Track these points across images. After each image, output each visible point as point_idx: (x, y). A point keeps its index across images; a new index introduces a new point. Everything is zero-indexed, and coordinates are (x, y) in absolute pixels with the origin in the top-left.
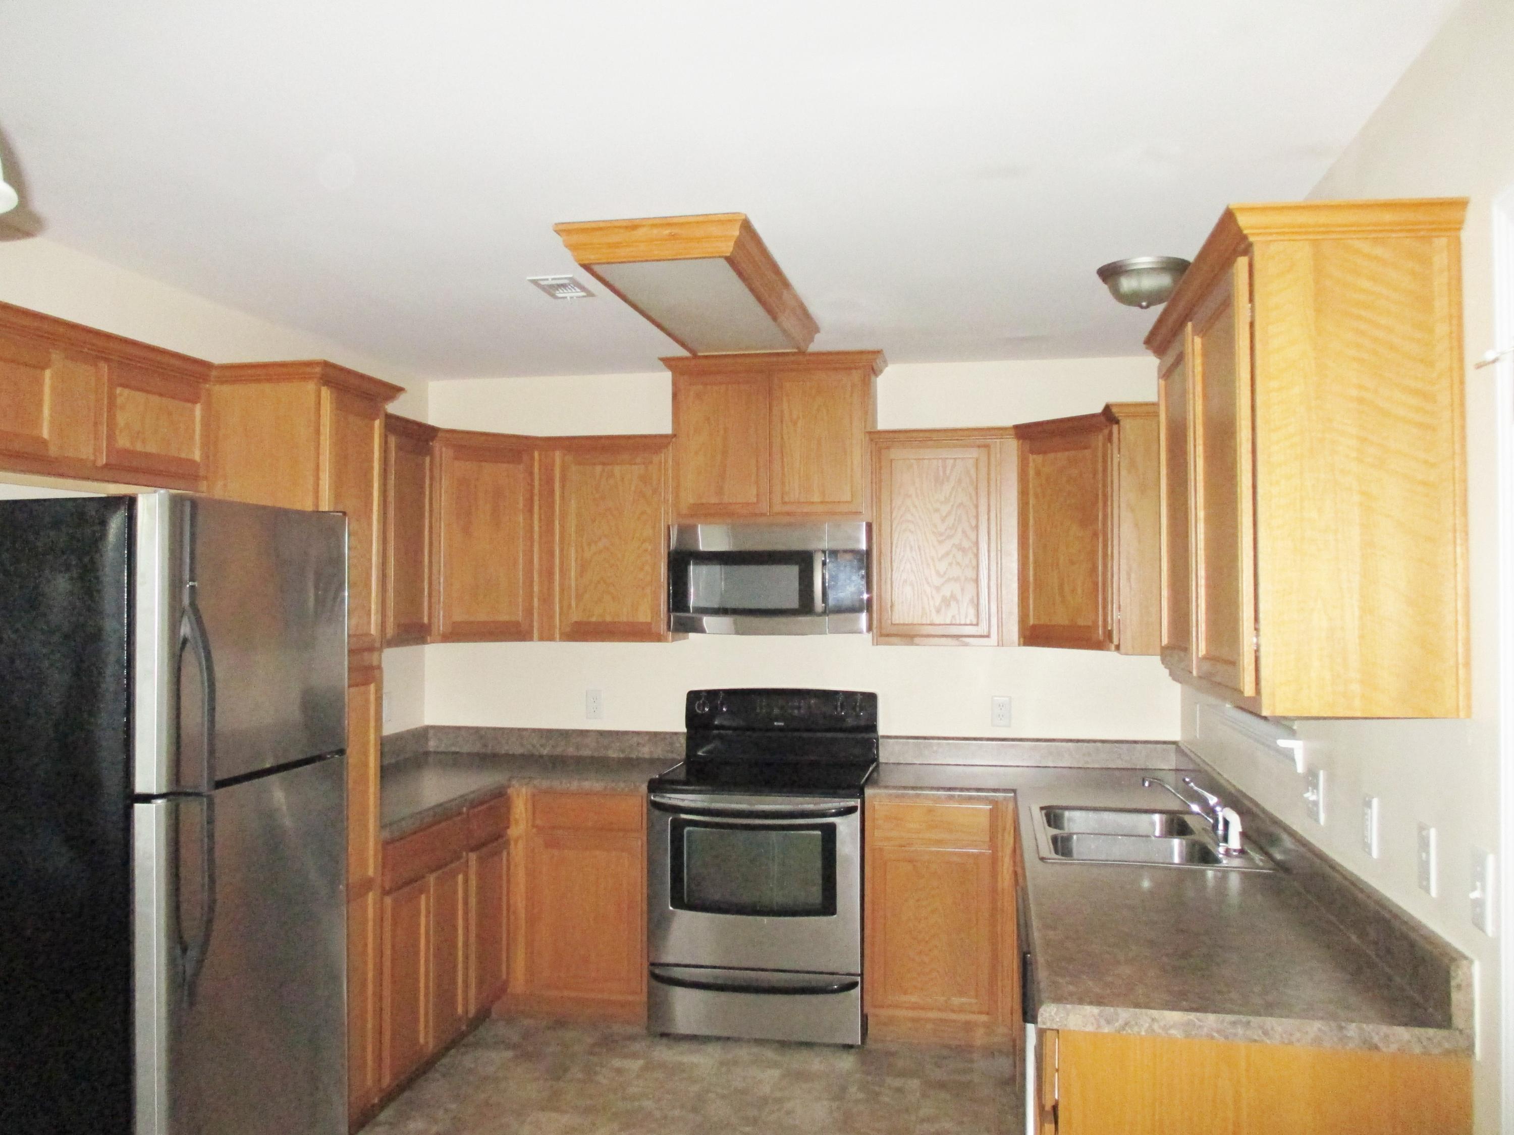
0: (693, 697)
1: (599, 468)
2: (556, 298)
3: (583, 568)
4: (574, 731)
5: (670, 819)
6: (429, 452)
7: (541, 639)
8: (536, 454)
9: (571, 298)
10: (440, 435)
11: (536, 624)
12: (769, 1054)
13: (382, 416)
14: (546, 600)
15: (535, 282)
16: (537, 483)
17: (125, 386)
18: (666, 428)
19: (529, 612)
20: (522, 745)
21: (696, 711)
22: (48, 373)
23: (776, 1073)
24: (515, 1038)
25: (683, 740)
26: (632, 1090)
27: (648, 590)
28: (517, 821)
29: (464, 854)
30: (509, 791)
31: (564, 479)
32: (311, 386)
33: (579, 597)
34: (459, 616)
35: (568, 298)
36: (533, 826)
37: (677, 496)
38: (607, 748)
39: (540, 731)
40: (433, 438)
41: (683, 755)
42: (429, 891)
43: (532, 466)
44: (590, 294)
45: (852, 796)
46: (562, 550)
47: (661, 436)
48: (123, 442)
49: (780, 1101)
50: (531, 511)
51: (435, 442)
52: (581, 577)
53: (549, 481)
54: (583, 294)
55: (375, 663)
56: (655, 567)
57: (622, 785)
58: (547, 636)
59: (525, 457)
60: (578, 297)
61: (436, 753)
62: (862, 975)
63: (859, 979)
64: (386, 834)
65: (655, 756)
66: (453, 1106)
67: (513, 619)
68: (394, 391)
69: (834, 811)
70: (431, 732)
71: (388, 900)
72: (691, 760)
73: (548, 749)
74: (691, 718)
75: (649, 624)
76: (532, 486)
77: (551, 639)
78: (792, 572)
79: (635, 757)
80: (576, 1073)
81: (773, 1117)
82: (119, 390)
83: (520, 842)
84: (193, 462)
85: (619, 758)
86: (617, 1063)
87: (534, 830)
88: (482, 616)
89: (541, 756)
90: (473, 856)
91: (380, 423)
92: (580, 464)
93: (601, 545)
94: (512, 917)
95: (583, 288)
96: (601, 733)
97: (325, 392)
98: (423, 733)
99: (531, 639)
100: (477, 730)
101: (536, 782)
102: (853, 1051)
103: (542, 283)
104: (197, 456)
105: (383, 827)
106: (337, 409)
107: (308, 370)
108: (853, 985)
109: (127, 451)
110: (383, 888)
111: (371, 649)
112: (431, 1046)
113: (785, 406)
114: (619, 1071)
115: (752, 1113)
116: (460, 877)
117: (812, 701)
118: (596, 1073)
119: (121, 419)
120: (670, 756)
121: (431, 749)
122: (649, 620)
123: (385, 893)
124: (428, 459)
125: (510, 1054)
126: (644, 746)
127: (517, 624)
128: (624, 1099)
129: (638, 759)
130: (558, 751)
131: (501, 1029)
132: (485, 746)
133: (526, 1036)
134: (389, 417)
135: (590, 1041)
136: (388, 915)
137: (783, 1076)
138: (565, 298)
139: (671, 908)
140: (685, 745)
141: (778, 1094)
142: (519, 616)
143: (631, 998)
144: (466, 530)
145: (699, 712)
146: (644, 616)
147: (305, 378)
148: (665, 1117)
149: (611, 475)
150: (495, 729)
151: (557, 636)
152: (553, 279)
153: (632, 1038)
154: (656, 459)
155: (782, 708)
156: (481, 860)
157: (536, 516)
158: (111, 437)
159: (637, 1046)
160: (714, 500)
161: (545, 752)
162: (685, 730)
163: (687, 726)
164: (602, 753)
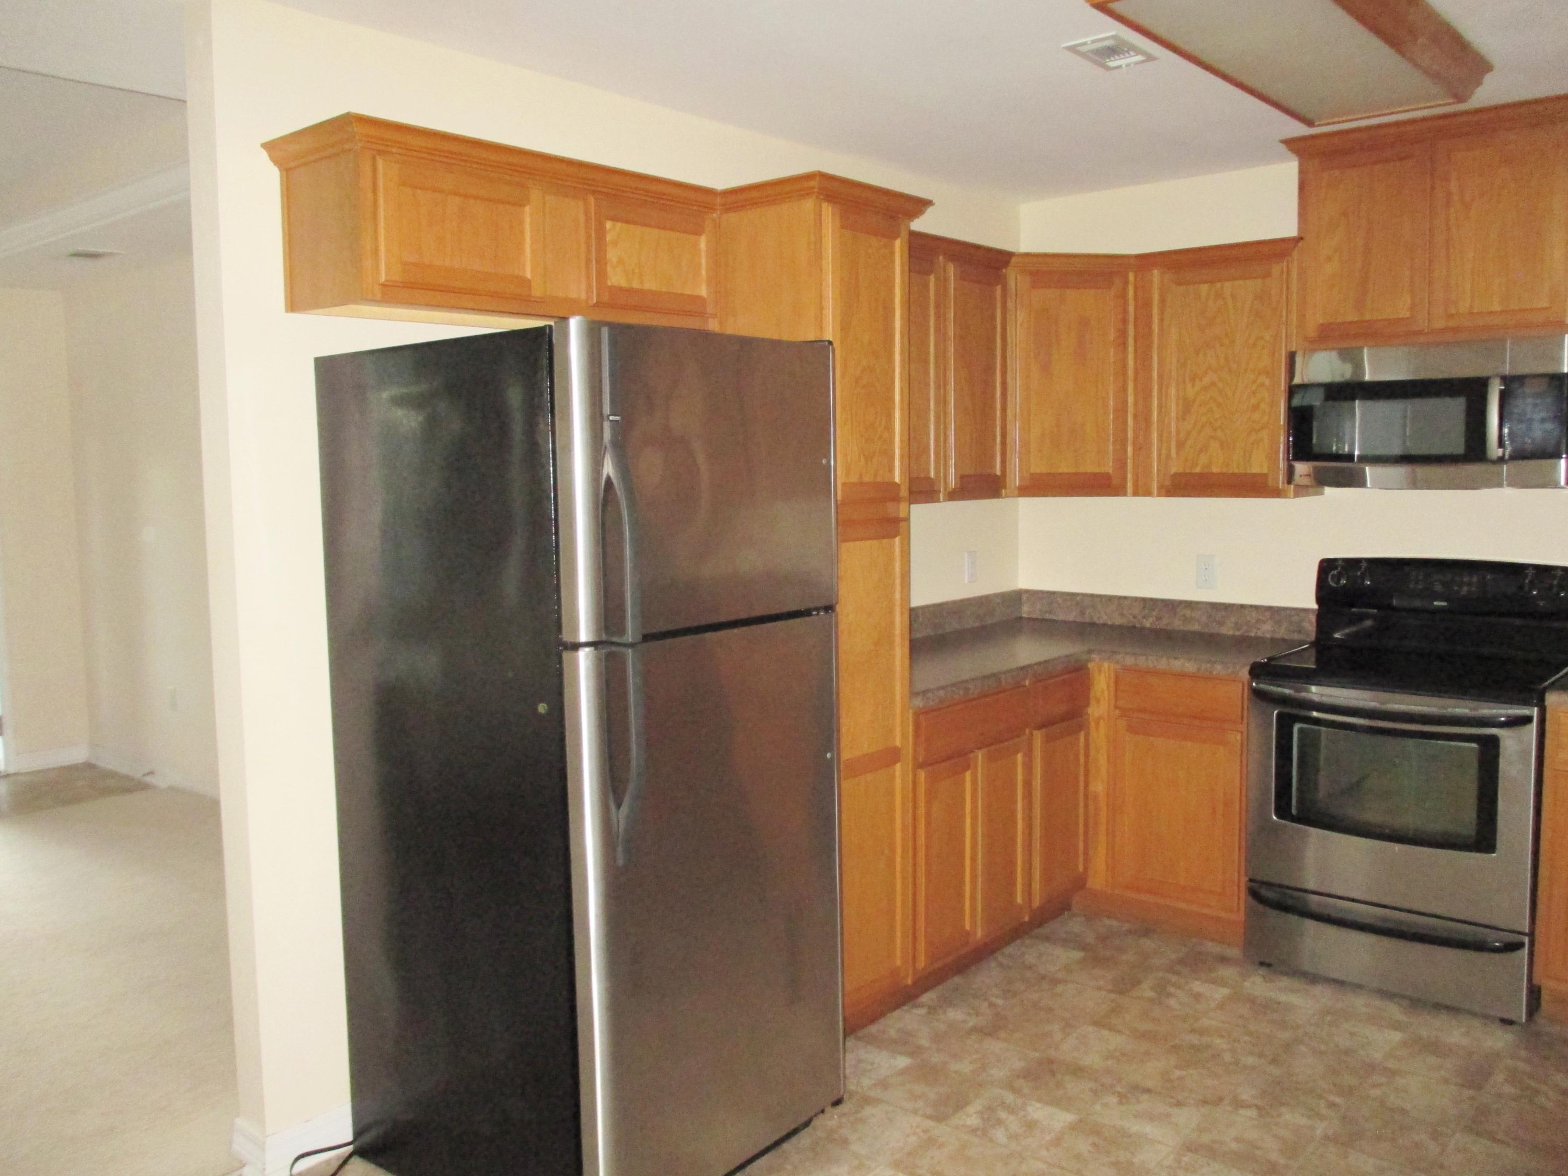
0: (1327, 567)
1: (1204, 288)
2: (1108, 69)
3: (1187, 407)
4: (1181, 602)
5: (1276, 712)
6: (1001, 280)
7: (1136, 493)
8: (1131, 277)
9: (1128, 65)
10: (1014, 260)
11: (1129, 476)
12: (1394, 1011)
13: (904, 234)
14: (1142, 448)
15: (1073, 49)
16: (1131, 309)
17: (614, 219)
18: (1290, 229)
19: (1121, 463)
20: (1122, 615)
21: (1328, 582)
22: (527, 209)
23: (1397, 1036)
24: (1090, 938)
25: (1313, 618)
26: (1206, 1022)
27: (1265, 434)
28: (1098, 701)
29: (1027, 731)
30: (1090, 665)
31: (1163, 301)
32: (809, 204)
33: (1180, 445)
34: (1038, 467)
35: (1124, 66)
36: (1116, 707)
37: (1302, 316)
38: (1221, 623)
39: (1144, 600)
40: (1006, 264)
41: (1312, 637)
42: (976, 768)
43: (1125, 289)
44: (1150, 58)
45: (1526, 703)
46: (1160, 389)
47: (1283, 240)
48: (616, 278)
49: (1393, 1073)
50: (1124, 344)
51: (1009, 268)
52: (1184, 419)
53: (1147, 304)
54: (1139, 58)
55: (902, 515)
56: (1273, 404)
57: (1219, 667)
58: (1141, 491)
59: (1117, 281)
60: (1136, 63)
61: (1029, 619)
62: (1531, 934)
63: (1526, 940)
64: (919, 702)
65: (1278, 636)
66: (1000, 1002)
67: (1103, 470)
68: (919, 205)
69: (1503, 719)
70: (1024, 597)
71: (922, 774)
72: (1322, 644)
73: (1151, 620)
74: (1324, 592)
75: (1265, 476)
76: (1125, 311)
77: (1148, 493)
78: (1456, 406)
79: (1253, 635)
80: (1146, 990)
81: (1375, 1092)
82: (609, 224)
83: (1102, 723)
84: (699, 298)
85: (1233, 636)
86: (1197, 986)
87: (1117, 711)
88: (1065, 467)
89: (1143, 629)
90: (1038, 736)
91: (901, 243)
92: (1179, 284)
93: (1207, 380)
94: (1091, 807)
95: (1138, 51)
96: (1214, 606)
97: (827, 210)
98: (1016, 597)
99: (1125, 494)
100: (1073, 595)
101: (1119, 657)
102: (1515, 1028)
103: (1083, 49)
104: (703, 291)
105: (913, 694)
106: (843, 227)
107: (806, 185)
108: (1519, 946)
109: (621, 289)
110: (915, 758)
111: (896, 499)
112: (979, 933)
113: (1454, 186)
114: (1197, 997)
115: (1349, 1080)
116: (1020, 757)
117: (1489, 577)
118: (1169, 995)
119: (612, 255)
120: (1296, 637)
121: (1024, 615)
122: (1265, 471)
123: (919, 766)
124: (999, 289)
125: (1078, 955)
126: (1264, 622)
127: (1107, 477)
128: (1193, 1031)
129: (1257, 638)
130: (1162, 624)
131: (1074, 925)
132: (1082, 613)
133: (1103, 939)
134: (914, 235)
135: (1174, 956)
136: (922, 788)
137: (1404, 1044)
138: (1119, 67)
139: (1274, 818)
140: (1315, 624)
141: (1391, 1064)
142: (1108, 467)
143: (1223, 914)
144: (1046, 368)
145: (1333, 584)
146: (1258, 466)
147: (805, 193)
148: (1237, 1063)
149: (1219, 295)
150: (1092, 596)
151: (1155, 488)
152: (1093, 42)
153: (1224, 960)
154: (1276, 269)
155: (1443, 584)
156: (1048, 739)
157: (1131, 349)
158: (602, 274)
159: (1228, 972)
160: (1352, 317)
161: (1147, 624)
162: (1315, 606)
163: (1319, 599)
164: (1215, 629)
